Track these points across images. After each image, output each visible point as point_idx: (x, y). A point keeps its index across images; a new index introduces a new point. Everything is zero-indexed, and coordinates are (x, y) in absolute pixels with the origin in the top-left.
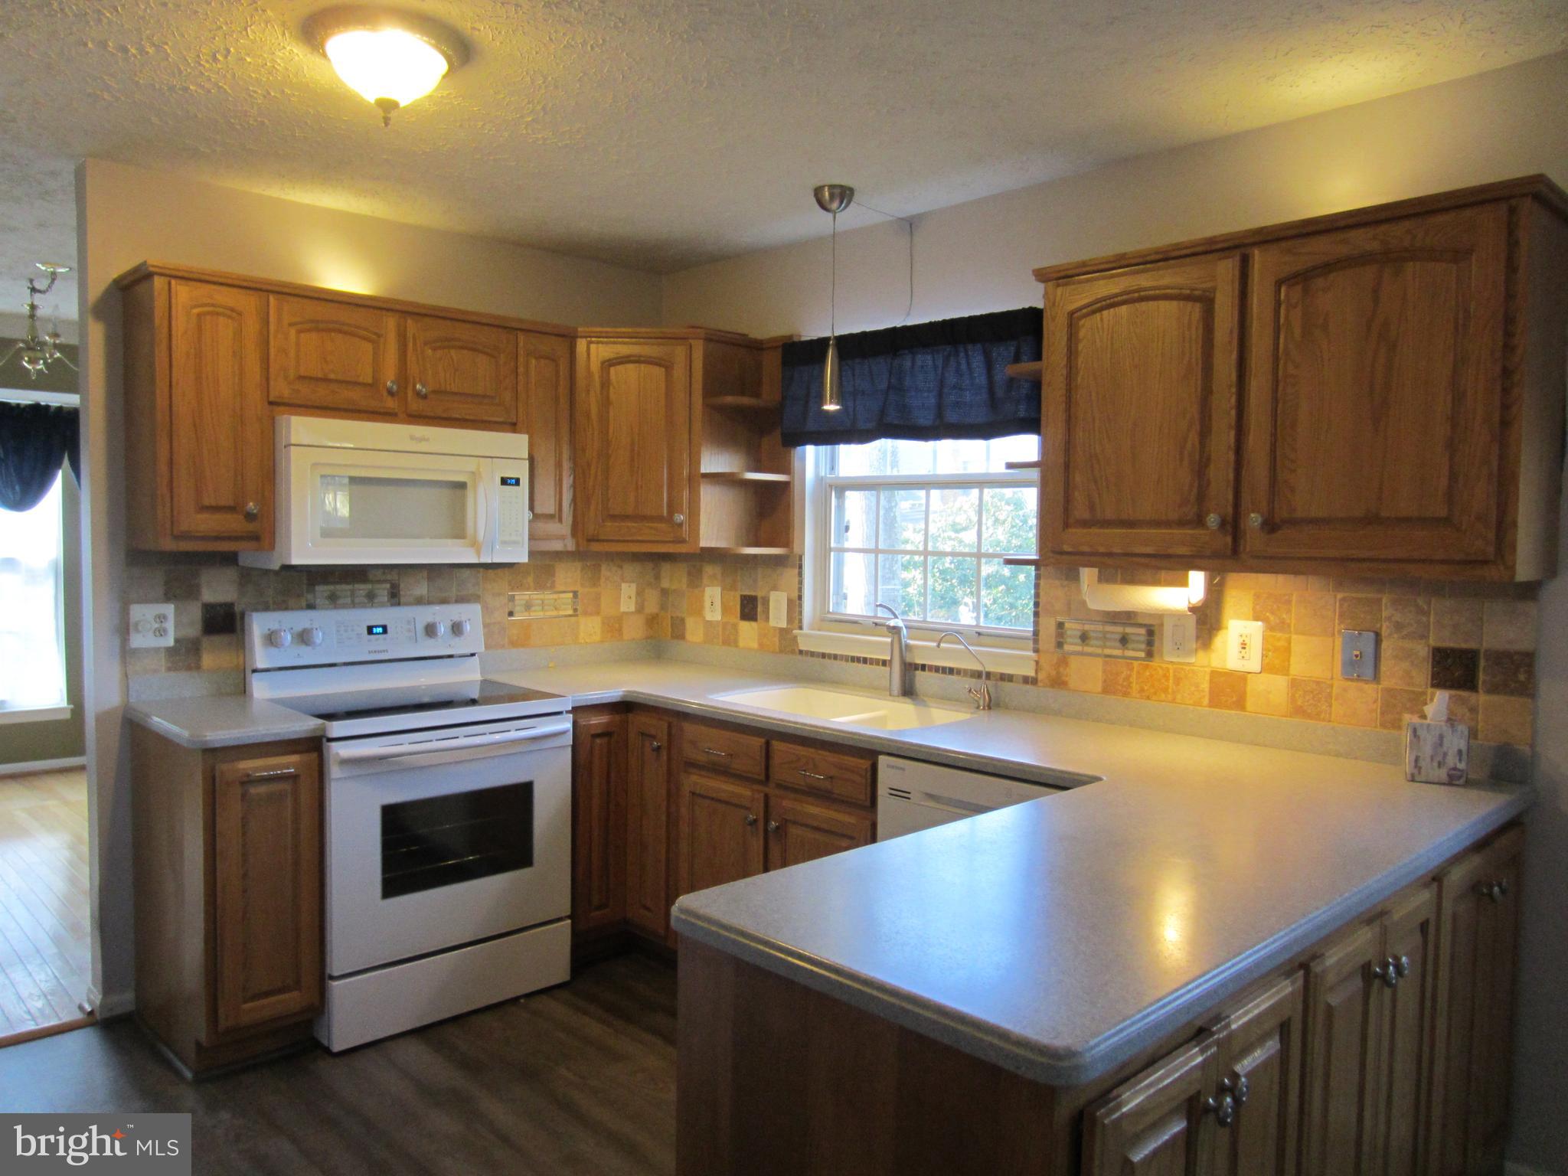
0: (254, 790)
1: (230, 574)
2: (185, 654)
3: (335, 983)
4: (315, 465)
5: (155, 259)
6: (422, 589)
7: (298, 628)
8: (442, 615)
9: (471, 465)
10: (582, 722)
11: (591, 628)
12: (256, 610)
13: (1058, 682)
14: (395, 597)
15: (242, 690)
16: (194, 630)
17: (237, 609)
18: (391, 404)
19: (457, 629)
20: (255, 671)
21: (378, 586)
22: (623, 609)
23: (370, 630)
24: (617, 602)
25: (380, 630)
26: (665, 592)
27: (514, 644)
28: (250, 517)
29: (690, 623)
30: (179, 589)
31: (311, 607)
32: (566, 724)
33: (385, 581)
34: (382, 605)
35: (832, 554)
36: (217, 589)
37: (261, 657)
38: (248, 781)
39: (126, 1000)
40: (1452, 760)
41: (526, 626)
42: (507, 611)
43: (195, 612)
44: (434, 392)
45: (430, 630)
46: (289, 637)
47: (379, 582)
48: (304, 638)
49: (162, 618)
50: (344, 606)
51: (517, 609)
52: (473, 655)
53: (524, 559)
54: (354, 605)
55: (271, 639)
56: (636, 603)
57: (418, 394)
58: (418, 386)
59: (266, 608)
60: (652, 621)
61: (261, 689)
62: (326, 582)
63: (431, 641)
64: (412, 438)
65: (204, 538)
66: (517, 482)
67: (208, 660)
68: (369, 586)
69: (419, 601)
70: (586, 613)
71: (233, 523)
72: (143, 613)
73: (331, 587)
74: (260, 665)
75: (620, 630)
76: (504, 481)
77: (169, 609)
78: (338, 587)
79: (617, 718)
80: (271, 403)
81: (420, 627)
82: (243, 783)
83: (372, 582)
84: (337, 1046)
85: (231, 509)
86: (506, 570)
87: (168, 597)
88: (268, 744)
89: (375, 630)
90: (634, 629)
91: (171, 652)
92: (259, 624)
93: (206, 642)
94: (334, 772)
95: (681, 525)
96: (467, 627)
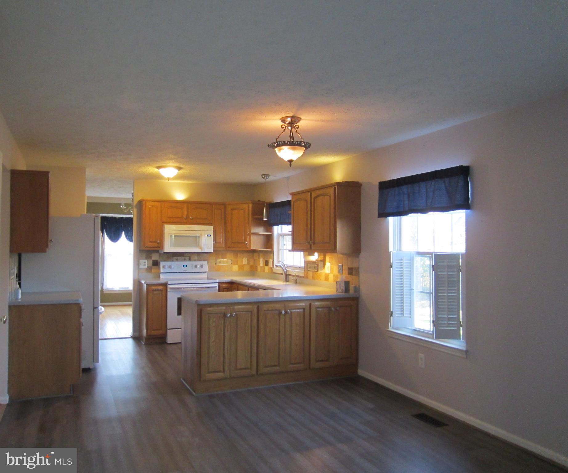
0: (155, 292)
1: (157, 254)
2: (149, 269)
3: (168, 330)
4: (169, 234)
5: (143, 198)
6: (196, 258)
7: (169, 265)
8: (199, 263)
9: (200, 232)
10: (221, 285)
11: (235, 268)
12: (162, 261)
13: (307, 277)
14: (190, 260)
15: (159, 277)
16: (151, 265)
17: (158, 261)
18: (185, 221)
19: (202, 266)
20: (161, 273)
21: (186, 257)
22: (244, 263)
23: (183, 266)
24: (242, 262)
25: (185, 266)
26: (255, 260)
27: (216, 270)
28: (158, 243)
29: (258, 267)
30: (148, 257)
31: (173, 261)
32: (217, 285)
33: (188, 256)
34: (187, 261)
35: (281, 250)
36: (155, 257)
37: (162, 271)
38: (154, 290)
39: (137, 334)
40: (342, 288)
41: (220, 267)
42: (215, 263)
43: (151, 262)
44: (194, 218)
45: (196, 266)
46: (167, 267)
47: (186, 256)
48: (170, 267)
49: (145, 263)
50: (179, 261)
51: (217, 263)
52: (206, 272)
53: (212, 251)
54: (181, 261)
55: (164, 267)
56: (247, 262)
57: (191, 219)
58: (191, 217)
59: (164, 261)
60: (252, 267)
61: (162, 276)
62: (175, 256)
63: (196, 269)
64: (188, 228)
65: (150, 247)
66: (211, 236)
67: (153, 271)
68: (184, 257)
69: (195, 261)
70: (234, 264)
71: (156, 245)
72: (142, 261)
73: (177, 257)
74: (161, 272)
75: (243, 268)
76: (208, 236)
77: (146, 261)
78: (178, 257)
79: (229, 285)
80: (163, 222)
81: (194, 266)
82: (153, 291)
83: (185, 256)
84: (168, 342)
85: (155, 242)
86: (209, 254)
87: (146, 258)
88: (156, 284)
89: (184, 266)
90: (247, 268)
91: (147, 269)
92: (162, 264)
93: (153, 267)
94: (169, 290)
95: (247, 244)
96: (204, 266)
